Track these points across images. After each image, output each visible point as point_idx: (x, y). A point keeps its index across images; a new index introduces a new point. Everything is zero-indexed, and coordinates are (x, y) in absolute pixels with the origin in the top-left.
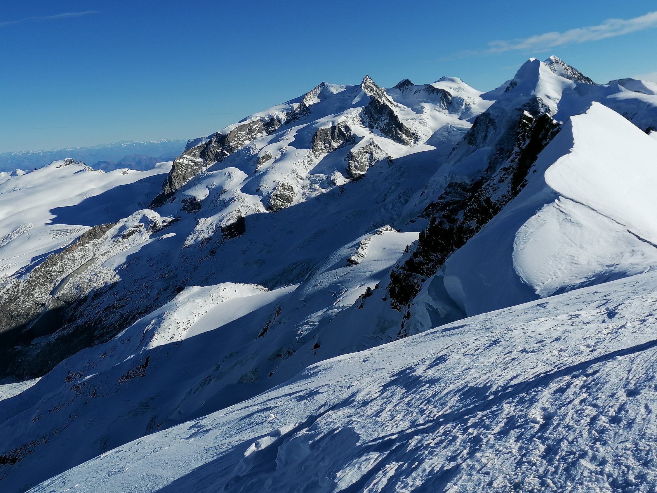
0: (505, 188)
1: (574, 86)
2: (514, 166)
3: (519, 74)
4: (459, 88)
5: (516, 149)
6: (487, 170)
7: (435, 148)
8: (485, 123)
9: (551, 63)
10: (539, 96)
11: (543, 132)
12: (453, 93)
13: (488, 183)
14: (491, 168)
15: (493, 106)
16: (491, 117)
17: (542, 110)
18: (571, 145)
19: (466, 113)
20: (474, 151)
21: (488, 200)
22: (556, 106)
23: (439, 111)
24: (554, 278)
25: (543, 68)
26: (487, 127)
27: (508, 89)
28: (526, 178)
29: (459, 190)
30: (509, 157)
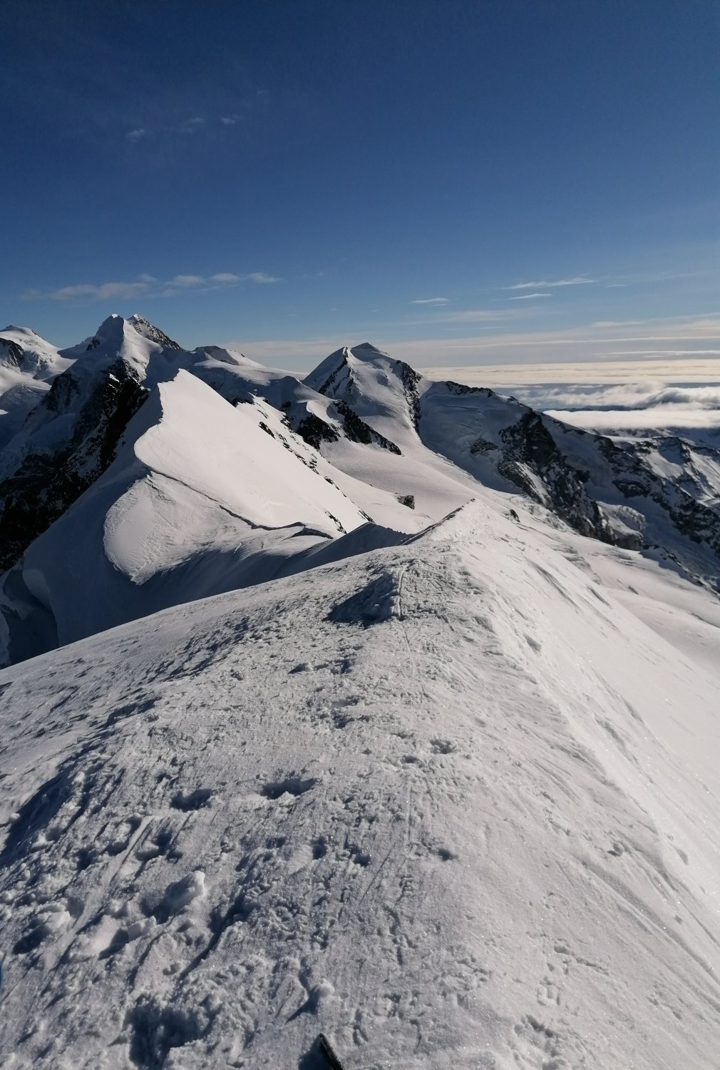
0: (93, 462)
1: (161, 350)
2: (103, 437)
3: (102, 331)
4: (32, 341)
5: (104, 417)
6: (72, 441)
7: (6, 413)
8: (66, 385)
9: (135, 322)
10: (125, 358)
11: (131, 399)
12: (24, 346)
13: (74, 455)
14: (78, 438)
15: (74, 366)
16: (73, 378)
17: (130, 374)
18: (161, 415)
19: (42, 372)
20: (55, 417)
21: (75, 475)
22: (144, 370)
23: (8, 367)
24: (150, 561)
25: (127, 327)
26: (69, 391)
27: (89, 347)
28: (114, 451)
29: (40, 464)
30: (96, 427)
